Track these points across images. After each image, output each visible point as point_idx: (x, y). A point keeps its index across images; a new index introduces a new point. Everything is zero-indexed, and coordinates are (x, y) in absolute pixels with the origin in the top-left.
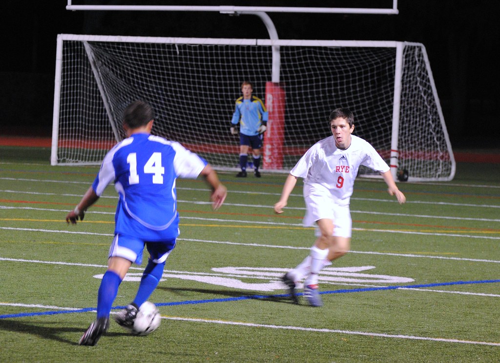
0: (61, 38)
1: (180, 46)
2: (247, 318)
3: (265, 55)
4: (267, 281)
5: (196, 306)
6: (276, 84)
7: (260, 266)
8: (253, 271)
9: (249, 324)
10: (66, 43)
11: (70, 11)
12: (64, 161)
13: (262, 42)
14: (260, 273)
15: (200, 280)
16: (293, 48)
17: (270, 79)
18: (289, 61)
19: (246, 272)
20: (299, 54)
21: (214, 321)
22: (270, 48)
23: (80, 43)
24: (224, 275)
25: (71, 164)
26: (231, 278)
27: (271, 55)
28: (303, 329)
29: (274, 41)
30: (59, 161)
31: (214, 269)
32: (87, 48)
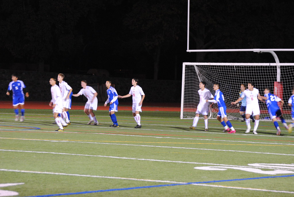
0: (184, 64)
1: (236, 67)
2: (263, 187)
3: (274, 70)
4: (273, 170)
5: (239, 181)
6: (279, 83)
7: (270, 163)
8: (267, 165)
9: (264, 190)
10: (186, 66)
11: (188, 52)
12: (186, 117)
13: (272, 64)
14: (270, 166)
15: (242, 170)
16: (286, 67)
17: (276, 80)
18: (284, 72)
19: (264, 166)
20: (289, 69)
21: (248, 189)
22: (276, 67)
23: (193, 66)
24: (253, 167)
25: (189, 118)
26: (256, 168)
27: (276, 70)
28: (289, 192)
29: (278, 64)
30: (184, 117)
31: (249, 164)
32: (196, 68)
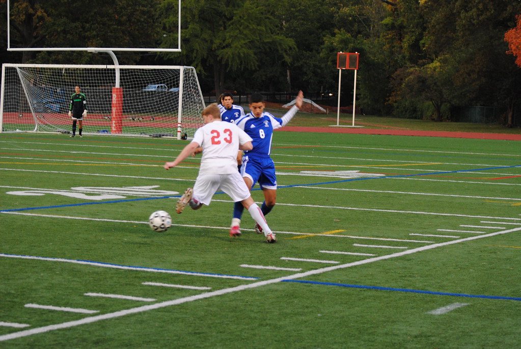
0: (4, 65)
1: (66, 69)
2: (82, 214)
3: (111, 73)
4: (99, 195)
5: (58, 208)
6: (117, 89)
7: (98, 186)
8: (93, 189)
9: (85, 219)
10: (7, 69)
11: (9, 51)
12: (6, 130)
13: (109, 67)
14: (96, 190)
15: (62, 194)
16: (126, 70)
17: (114, 86)
19: (89, 189)
20: (129, 73)
21: (65, 217)
22: (114, 70)
23: (14, 69)
24: (77, 192)
25: (10, 132)
26: (80, 193)
27: (115, 73)
28: (113, 221)
29: (117, 67)
30: (3, 131)
31: (73, 188)
32: (18, 70)
